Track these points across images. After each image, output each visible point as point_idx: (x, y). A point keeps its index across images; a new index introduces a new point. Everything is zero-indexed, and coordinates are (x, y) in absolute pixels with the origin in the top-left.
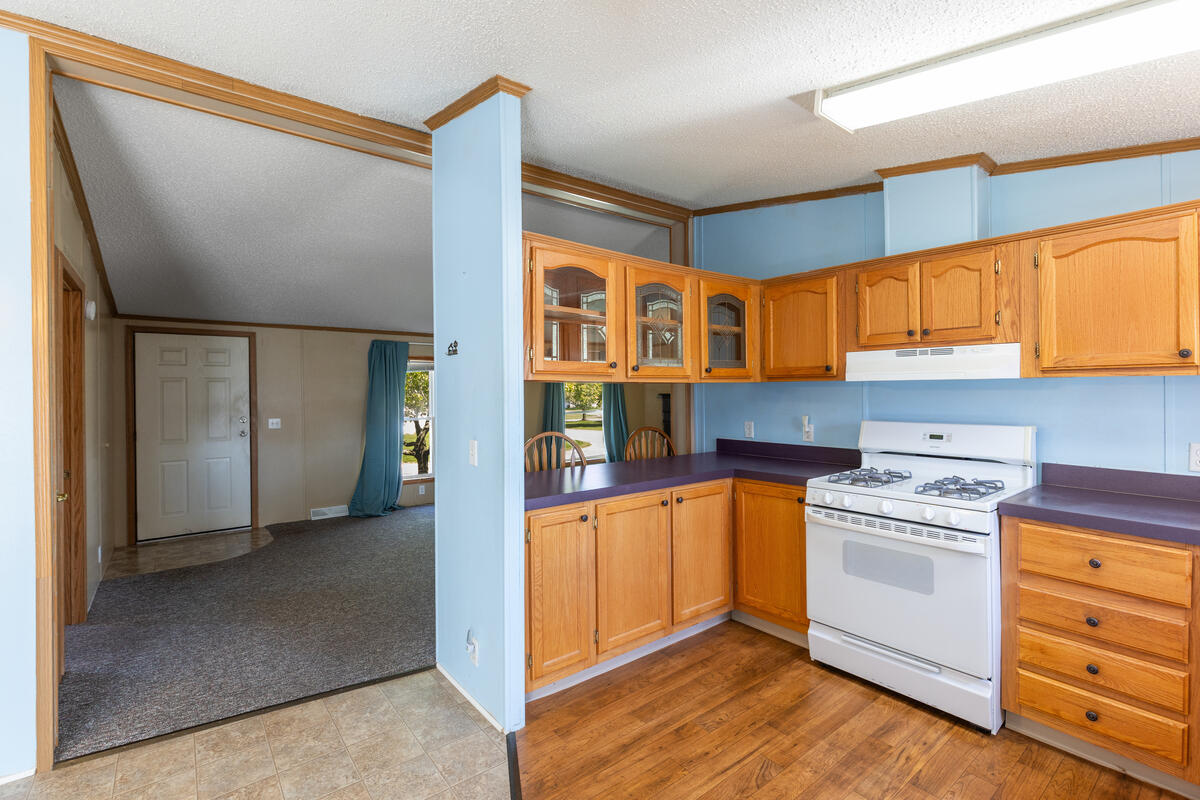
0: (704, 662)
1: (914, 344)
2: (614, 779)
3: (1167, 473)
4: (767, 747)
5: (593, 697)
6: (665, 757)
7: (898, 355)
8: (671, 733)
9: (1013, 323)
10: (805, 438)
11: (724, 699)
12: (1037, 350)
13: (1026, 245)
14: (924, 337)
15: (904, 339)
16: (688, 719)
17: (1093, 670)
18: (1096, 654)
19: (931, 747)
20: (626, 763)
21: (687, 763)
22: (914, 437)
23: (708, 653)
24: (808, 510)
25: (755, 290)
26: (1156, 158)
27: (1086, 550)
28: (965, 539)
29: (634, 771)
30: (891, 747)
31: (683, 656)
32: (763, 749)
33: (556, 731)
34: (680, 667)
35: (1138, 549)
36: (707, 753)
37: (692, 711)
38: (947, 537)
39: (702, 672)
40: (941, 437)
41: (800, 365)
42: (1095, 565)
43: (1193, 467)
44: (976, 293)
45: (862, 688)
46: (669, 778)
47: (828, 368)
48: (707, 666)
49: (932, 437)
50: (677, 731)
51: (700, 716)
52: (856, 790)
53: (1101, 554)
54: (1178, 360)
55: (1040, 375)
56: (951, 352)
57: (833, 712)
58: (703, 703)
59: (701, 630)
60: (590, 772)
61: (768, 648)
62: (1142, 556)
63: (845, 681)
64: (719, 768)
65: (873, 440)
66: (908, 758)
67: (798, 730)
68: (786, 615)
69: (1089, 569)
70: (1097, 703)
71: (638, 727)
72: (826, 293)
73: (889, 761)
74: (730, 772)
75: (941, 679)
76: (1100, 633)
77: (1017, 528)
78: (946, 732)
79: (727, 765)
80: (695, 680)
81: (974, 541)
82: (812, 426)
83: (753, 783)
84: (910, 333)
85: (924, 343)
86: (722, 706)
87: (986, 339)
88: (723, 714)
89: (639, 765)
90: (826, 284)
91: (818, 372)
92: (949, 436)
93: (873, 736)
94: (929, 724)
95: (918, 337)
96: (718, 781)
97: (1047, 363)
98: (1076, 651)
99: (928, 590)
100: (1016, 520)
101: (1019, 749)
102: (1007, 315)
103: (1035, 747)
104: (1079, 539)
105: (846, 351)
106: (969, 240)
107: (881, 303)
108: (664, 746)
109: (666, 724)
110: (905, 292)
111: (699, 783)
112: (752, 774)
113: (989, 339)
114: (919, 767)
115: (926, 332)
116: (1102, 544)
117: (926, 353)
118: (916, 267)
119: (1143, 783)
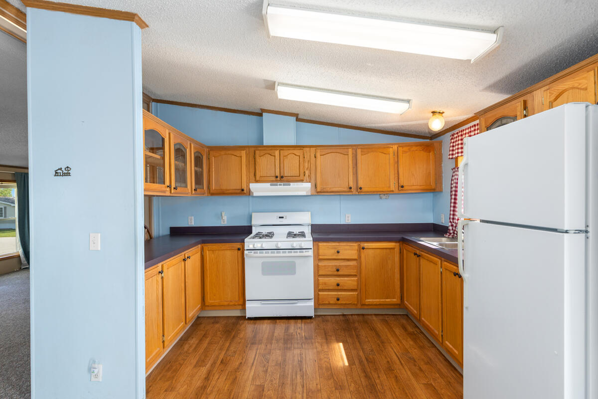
0: (205, 336)
1: (276, 181)
2: (216, 389)
3: (341, 223)
4: (258, 351)
5: (168, 370)
6: (227, 372)
7: (271, 185)
8: (220, 364)
9: (309, 176)
10: (222, 223)
11: (228, 344)
12: (316, 185)
13: (313, 149)
14: (281, 179)
15: (274, 179)
16: (221, 357)
17: (338, 285)
18: (338, 280)
19: (302, 328)
20: (213, 383)
21: (237, 370)
22: (273, 218)
23: (203, 333)
24: (246, 252)
25: (206, 150)
26: (337, 128)
27: (335, 248)
28: (306, 251)
29: (220, 382)
30: (292, 333)
31: (193, 338)
32: (258, 352)
33: (166, 391)
34: (197, 342)
35: (347, 245)
36: (241, 363)
37: (220, 354)
38: (300, 252)
39: (208, 340)
40: (283, 217)
41: (228, 188)
42: (338, 252)
43: (347, 221)
44: (298, 164)
45: (269, 321)
46: (236, 377)
47: (243, 190)
48: (208, 337)
49: (280, 217)
50: (221, 362)
51: (225, 353)
52: (294, 348)
53: (339, 249)
54: (349, 190)
55: (316, 194)
56: (290, 185)
57: (268, 331)
58: (221, 349)
59: (190, 325)
60: (202, 394)
61: (225, 321)
62: (348, 247)
63: (262, 321)
64: (250, 365)
65: (258, 220)
66: (299, 333)
67: (263, 341)
68: (231, 304)
69: (337, 254)
70: (339, 295)
71: (204, 370)
72: (241, 157)
73: (296, 336)
74: (255, 364)
75: (298, 305)
76: (340, 273)
77: (318, 246)
78: (302, 323)
79: (252, 362)
80: (209, 343)
81: (308, 251)
82: (226, 217)
83: (265, 363)
84: (277, 177)
85: (281, 181)
86: (229, 347)
88: (232, 348)
89: (220, 380)
90: (241, 153)
91: (237, 191)
92: (286, 217)
93: (285, 333)
94: (296, 323)
95: (279, 179)
96: (254, 368)
97: (319, 190)
98: (333, 281)
99: (294, 273)
100: (317, 243)
101: (320, 319)
102: (307, 173)
103: (323, 317)
104: (334, 245)
105: (250, 183)
106: (293, 144)
107: (265, 164)
108: (222, 369)
109: (214, 363)
110: (274, 160)
111: (248, 372)
112: (262, 360)
113: (302, 181)
114: (303, 334)
115: (282, 177)
116: (339, 245)
117: (281, 185)
118: (278, 151)
119: (348, 315)
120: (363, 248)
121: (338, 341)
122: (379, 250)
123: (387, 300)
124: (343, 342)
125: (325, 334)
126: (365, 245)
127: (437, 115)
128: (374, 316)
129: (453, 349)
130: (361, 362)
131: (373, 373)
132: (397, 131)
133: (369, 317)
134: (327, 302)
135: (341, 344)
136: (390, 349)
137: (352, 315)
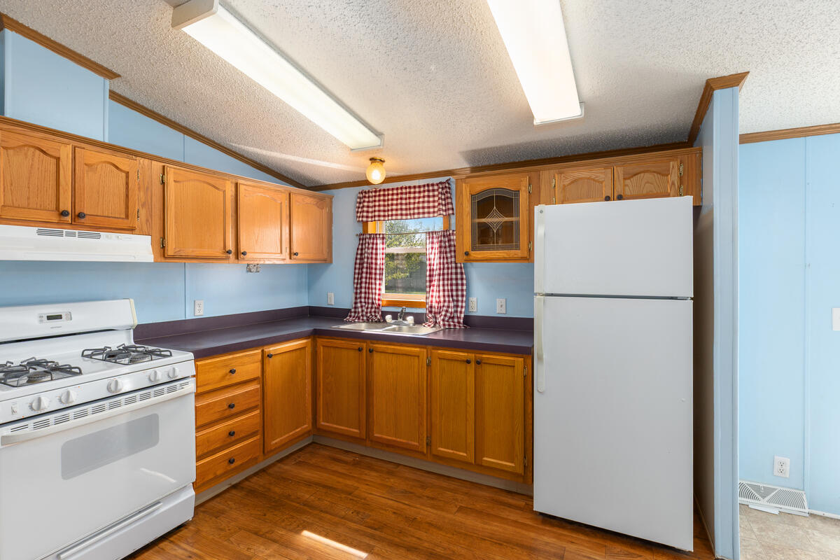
1: (60, 224)
3: (187, 319)
7: (40, 233)
9: (147, 221)
12: (162, 242)
13: (157, 165)
14: (75, 219)
15: (55, 219)
17: (231, 434)
18: (232, 424)
28: (181, 385)
35: (246, 356)
38: (169, 390)
40: (59, 317)
42: (232, 372)
43: (197, 313)
49: (50, 318)
53: (234, 365)
54: (226, 254)
55: (163, 261)
56: (99, 237)
62: (246, 360)
69: (230, 376)
70: (232, 452)
75: (161, 511)
76: (235, 409)
81: (188, 384)
84: (64, 214)
85: (73, 224)
87: (128, 230)
92: (69, 314)
95: (69, 219)
97: (170, 252)
98: (222, 430)
99: (155, 442)
102: (142, 213)
104: (225, 360)
110: (53, 169)
113: (131, 230)
115: (81, 216)
116: (233, 358)
117: (74, 235)
118: (70, 148)
119: (240, 483)
120: (270, 356)
121: (298, 532)
122: (287, 355)
123: (297, 430)
124: (305, 528)
125: (256, 533)
126: (271, 349)
127: (377, 164)
128: (279, 465)
129: (455, 452)
130: (372, 537)
131: (406, 539)
132: (276, 170)
133: (276, 469)
134: (211, 476)
135: (306, 533)
136: (371, 496)
137: (247, 479)
